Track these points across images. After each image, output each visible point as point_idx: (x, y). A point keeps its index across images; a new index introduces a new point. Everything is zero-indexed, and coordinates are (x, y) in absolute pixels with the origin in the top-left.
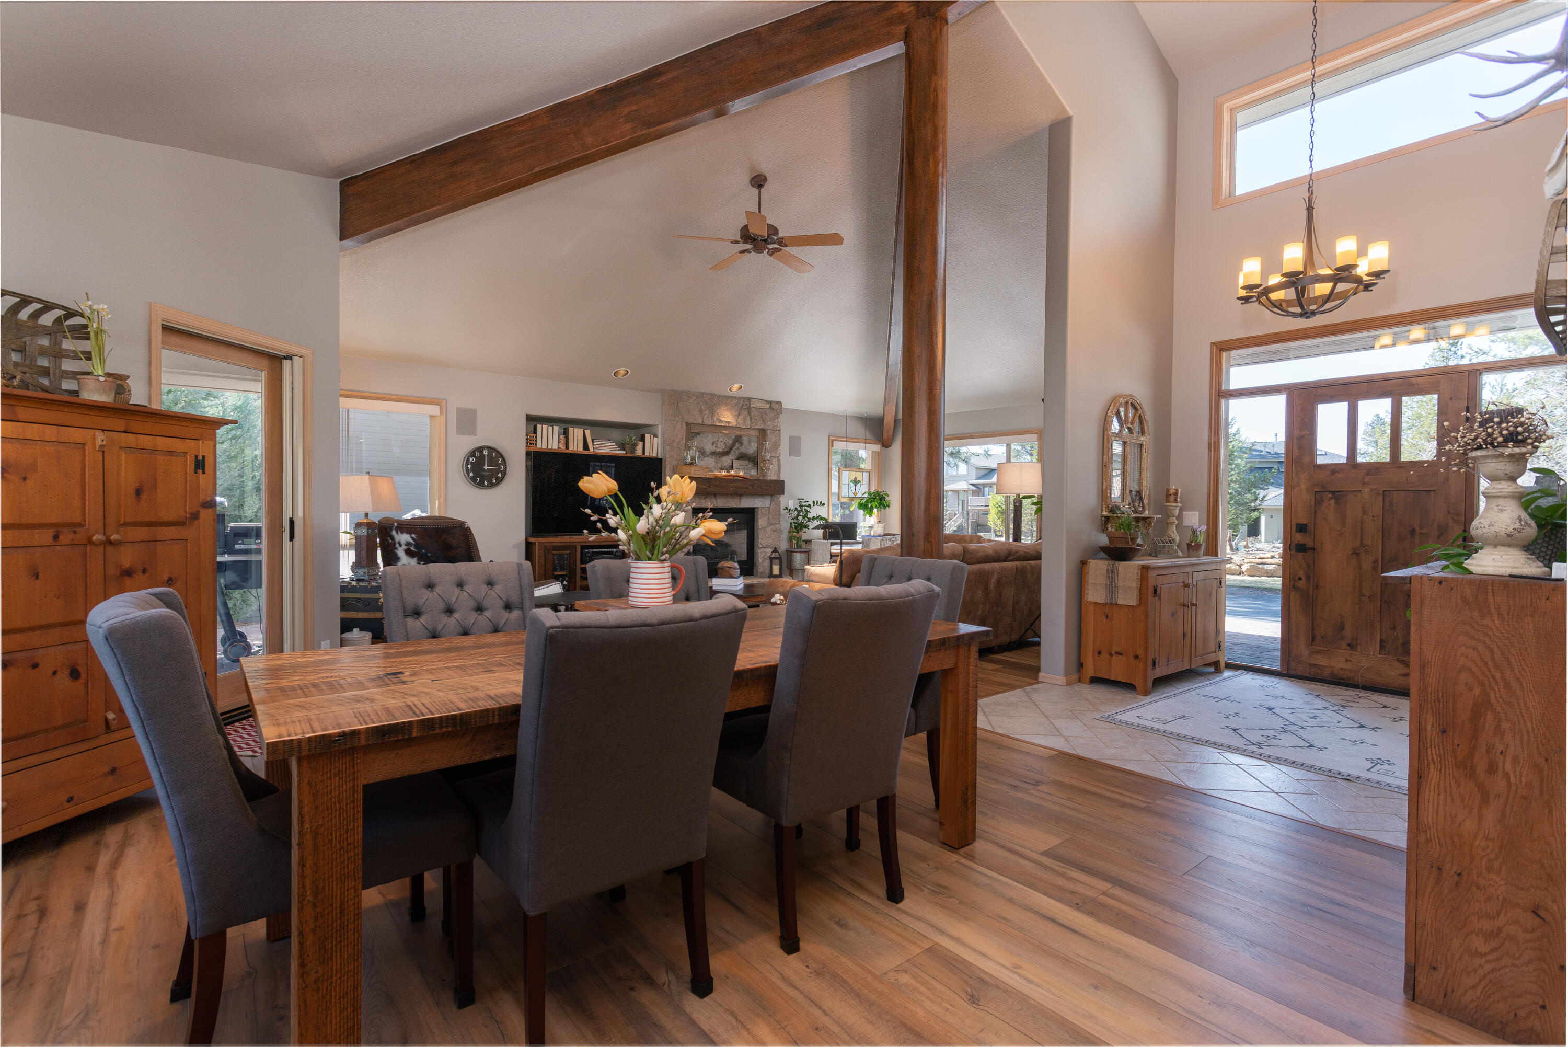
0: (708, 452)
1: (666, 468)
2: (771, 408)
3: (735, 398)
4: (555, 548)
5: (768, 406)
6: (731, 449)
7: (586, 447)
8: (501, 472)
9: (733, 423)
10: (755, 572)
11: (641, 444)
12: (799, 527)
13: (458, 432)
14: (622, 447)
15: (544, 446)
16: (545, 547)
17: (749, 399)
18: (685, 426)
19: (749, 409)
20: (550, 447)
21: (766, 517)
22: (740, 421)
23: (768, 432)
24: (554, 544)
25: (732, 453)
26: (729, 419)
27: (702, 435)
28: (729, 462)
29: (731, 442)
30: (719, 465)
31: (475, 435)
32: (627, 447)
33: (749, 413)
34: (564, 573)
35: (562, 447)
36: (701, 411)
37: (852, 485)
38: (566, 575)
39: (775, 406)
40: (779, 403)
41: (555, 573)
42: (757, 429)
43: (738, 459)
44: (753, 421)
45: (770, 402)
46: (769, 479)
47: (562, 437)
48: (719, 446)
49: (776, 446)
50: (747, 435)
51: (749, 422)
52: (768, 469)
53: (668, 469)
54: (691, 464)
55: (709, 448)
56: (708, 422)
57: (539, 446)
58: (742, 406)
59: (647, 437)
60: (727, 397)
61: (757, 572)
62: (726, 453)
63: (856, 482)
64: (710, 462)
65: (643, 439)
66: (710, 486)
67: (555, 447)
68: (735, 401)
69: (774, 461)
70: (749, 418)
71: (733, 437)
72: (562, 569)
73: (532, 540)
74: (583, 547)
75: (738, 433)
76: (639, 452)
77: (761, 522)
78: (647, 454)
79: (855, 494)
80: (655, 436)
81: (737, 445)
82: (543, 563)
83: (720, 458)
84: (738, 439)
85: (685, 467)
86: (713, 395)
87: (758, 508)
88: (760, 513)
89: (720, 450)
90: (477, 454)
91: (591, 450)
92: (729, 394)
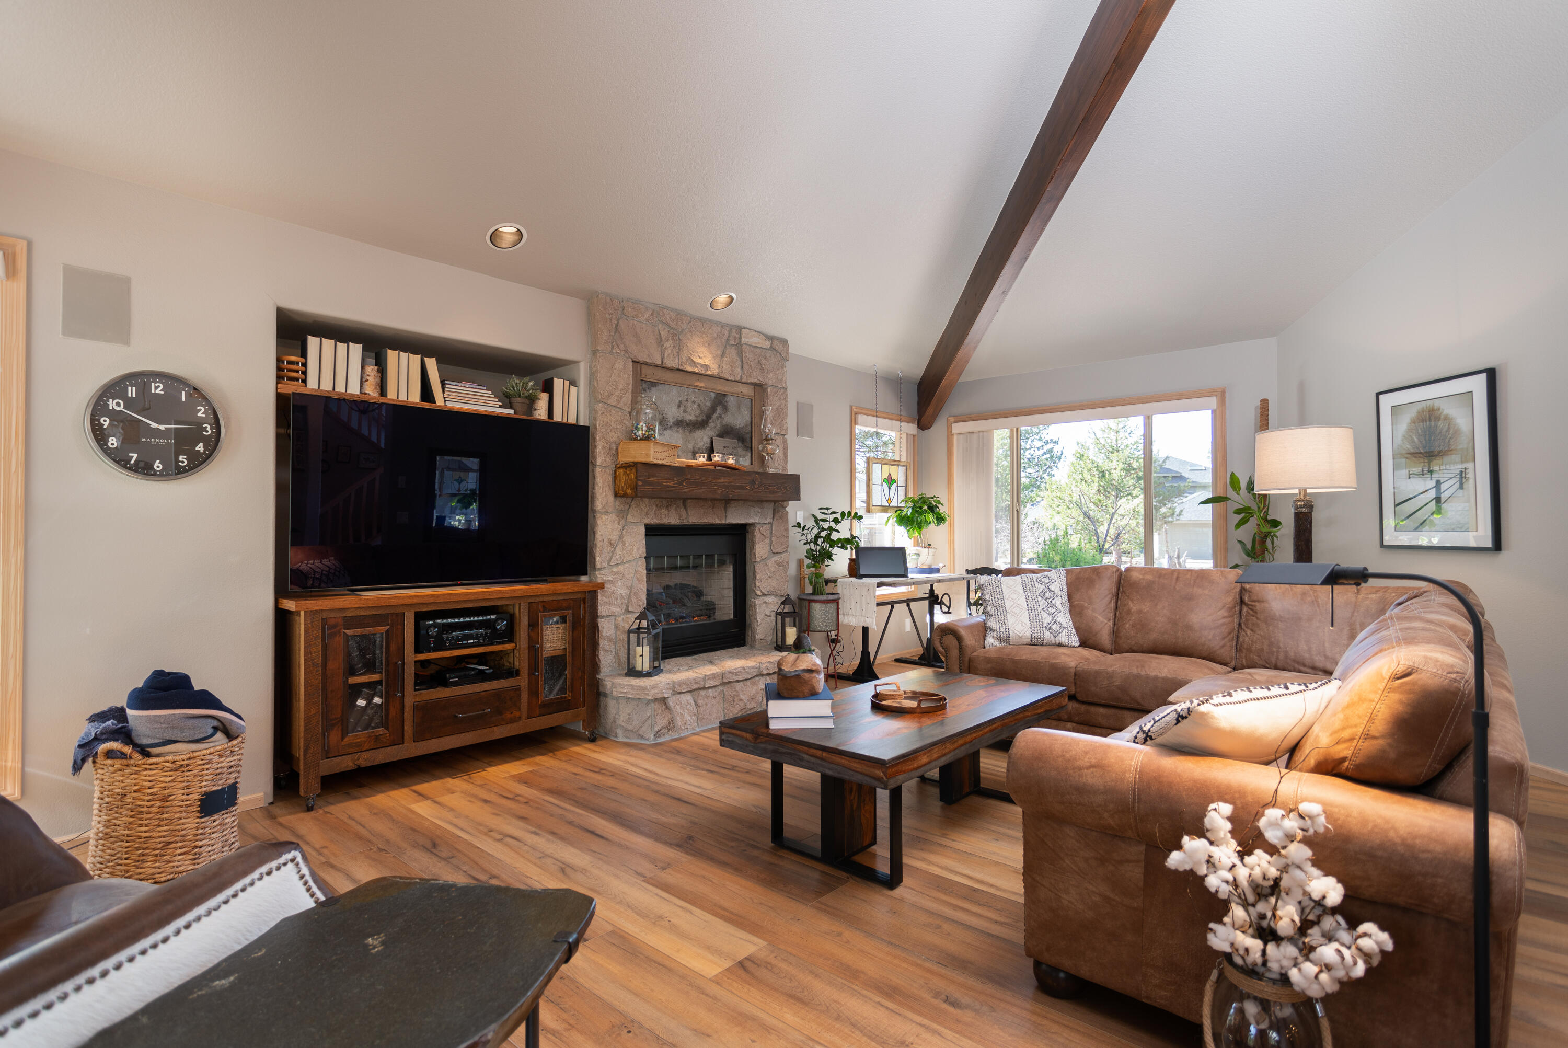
0: (671, 420)
1: (595, 447)
2: (772, 348)
3: (717, 323)
4: (352, 622)
5: (767, 344)
6: (709, 417)
7: (426, 393)
8: (206, 440)
9: (714, 370)
10: (749, 639)
11: (544, 397)
12: (820, 557)
13: (69, 330)
14: (507, 399)
15: (326, 386)
16: (324, 621)
17: (740, 329)
18: (630, 365)
19: (739, 346)
20: (340, 388)
21: (767, 541)
22: (726, 367)
23: (769, 390)
24: (349, 614)
25: (711, 424)
26: (707, 360)
27: (660, 387)
28: (707, 440)
29: (709, 404)
30: (690, 446)
31: (127, 342)
32: (517, 401)
33: (740, 354)
34: (375, 677)
35: (372, 391)
36: (660, 340)
37: (886, 486)
38: (379, 682)
39: (778, 346)
40: (784, 342)
41: (352, 680)
42: (751, 384)
43: (721, 435)
44: (745, 366)
45: (771, 338)
46: (771, 471)
47: (371, 370)
48: (689, 410)
49: (781, 414)
50: (735, 394)
51: (738, 370)
52: (771, 454)
53: (599, 449)
54: (647, 438)
55: (673, 413)
56: (671, 362)
57: (312, 384)
58: (728, 340)
59: (558, 384)
60: (703, 321)
61: (754, 640)
62: (701, 424)
63: (890, 481)
64: (676, 437)
65: (548, 387)
66: (681, 483)
67: (354, 389)
68: (717, 329)
69: (779, 440)
70: (739, 363)
71: (713, 395)
72: (370, 667)
73: (289, 605)
74: (420, 617)
75: (721, 387)
76: (541, 413)
77: (760, 549)
78: (557, 417)
79: (889, 500)
80: (573, 383)
81: (719, 410)
82: (319, 660)
83: (691, 432)
84: (720, 400)
85: (635, 445)
86: (679, 314)
87: (753, 525)
88: (758, 535)
89: (692, 418)
90: (132, 392)
91: (440, 402)
92: (708, 313)
